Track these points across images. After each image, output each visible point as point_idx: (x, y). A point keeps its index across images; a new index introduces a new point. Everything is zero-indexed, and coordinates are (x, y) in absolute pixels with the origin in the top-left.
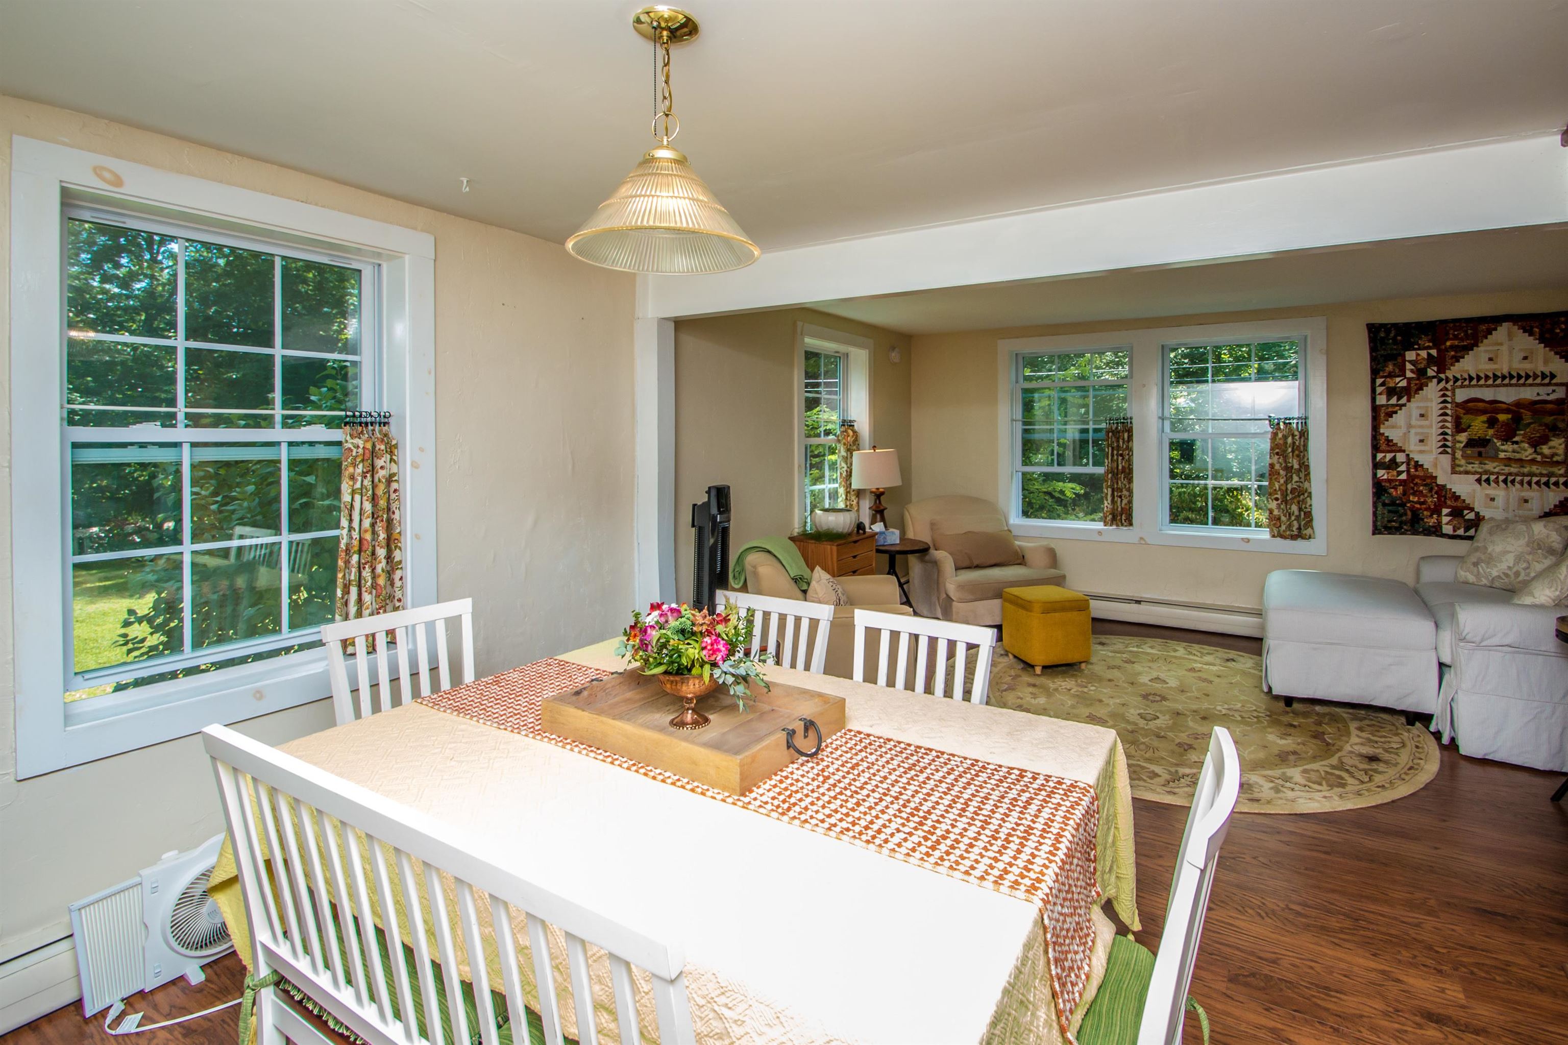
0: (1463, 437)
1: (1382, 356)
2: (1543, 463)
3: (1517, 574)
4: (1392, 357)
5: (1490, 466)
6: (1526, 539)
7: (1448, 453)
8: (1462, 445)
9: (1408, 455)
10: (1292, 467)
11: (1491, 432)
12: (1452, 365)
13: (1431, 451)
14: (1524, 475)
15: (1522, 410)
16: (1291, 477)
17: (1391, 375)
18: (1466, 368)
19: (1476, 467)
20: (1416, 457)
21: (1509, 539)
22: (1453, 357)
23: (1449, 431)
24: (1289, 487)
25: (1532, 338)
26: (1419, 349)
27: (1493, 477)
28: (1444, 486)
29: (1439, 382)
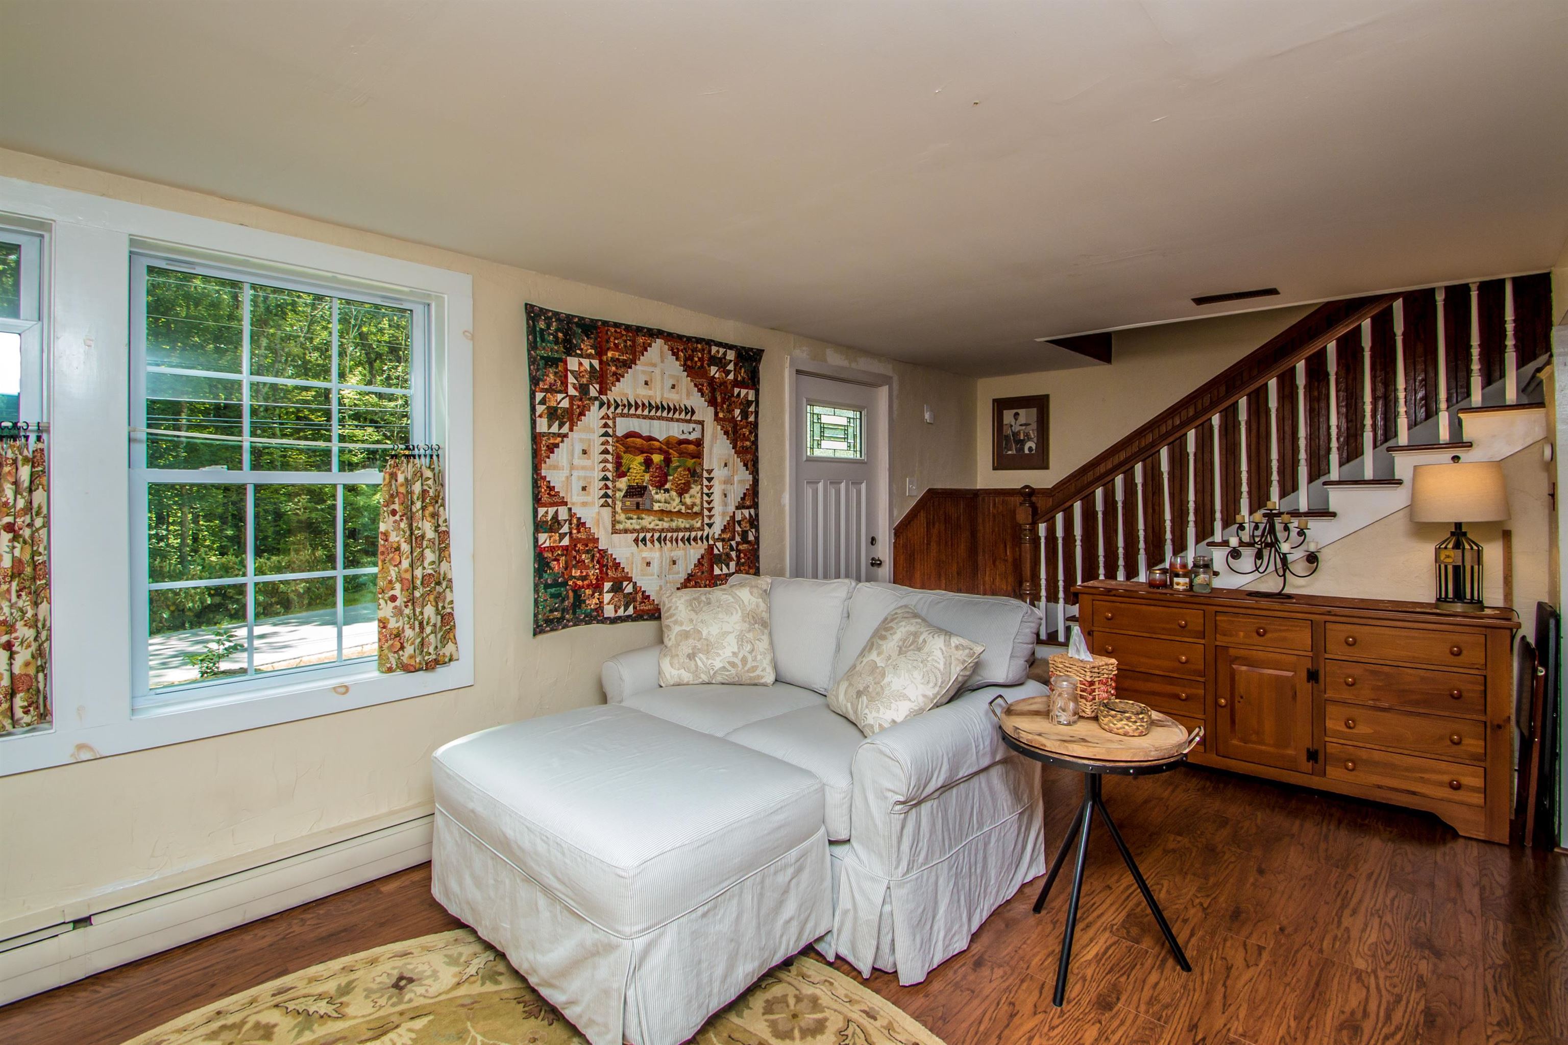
0: (623, 484)
1: (542, 358)
2: (686, 516)
3: (744, 660)
4: (551, 362)
5: (649, 521)
6: (740, 613)
7: (609, 505)
8: (622, 494)
9: (570, 509)
10: (423, 537)
11: (647, 477)
12: (613, 384)
13: (593, 503)
14: (673, 531)
15: (671, 451)
16: (422, 554)
17: (551, 390)
18: (626, 391)
19: (634, 524)
20: (579, 511)
21: (720, 616)
22: (615, 374)
23: (610, 475)
24: (418, 573)
25: (678, 363)
26: (581, 356)
27: (649, 535)
28: (605, 551)
29: (601, 407)
